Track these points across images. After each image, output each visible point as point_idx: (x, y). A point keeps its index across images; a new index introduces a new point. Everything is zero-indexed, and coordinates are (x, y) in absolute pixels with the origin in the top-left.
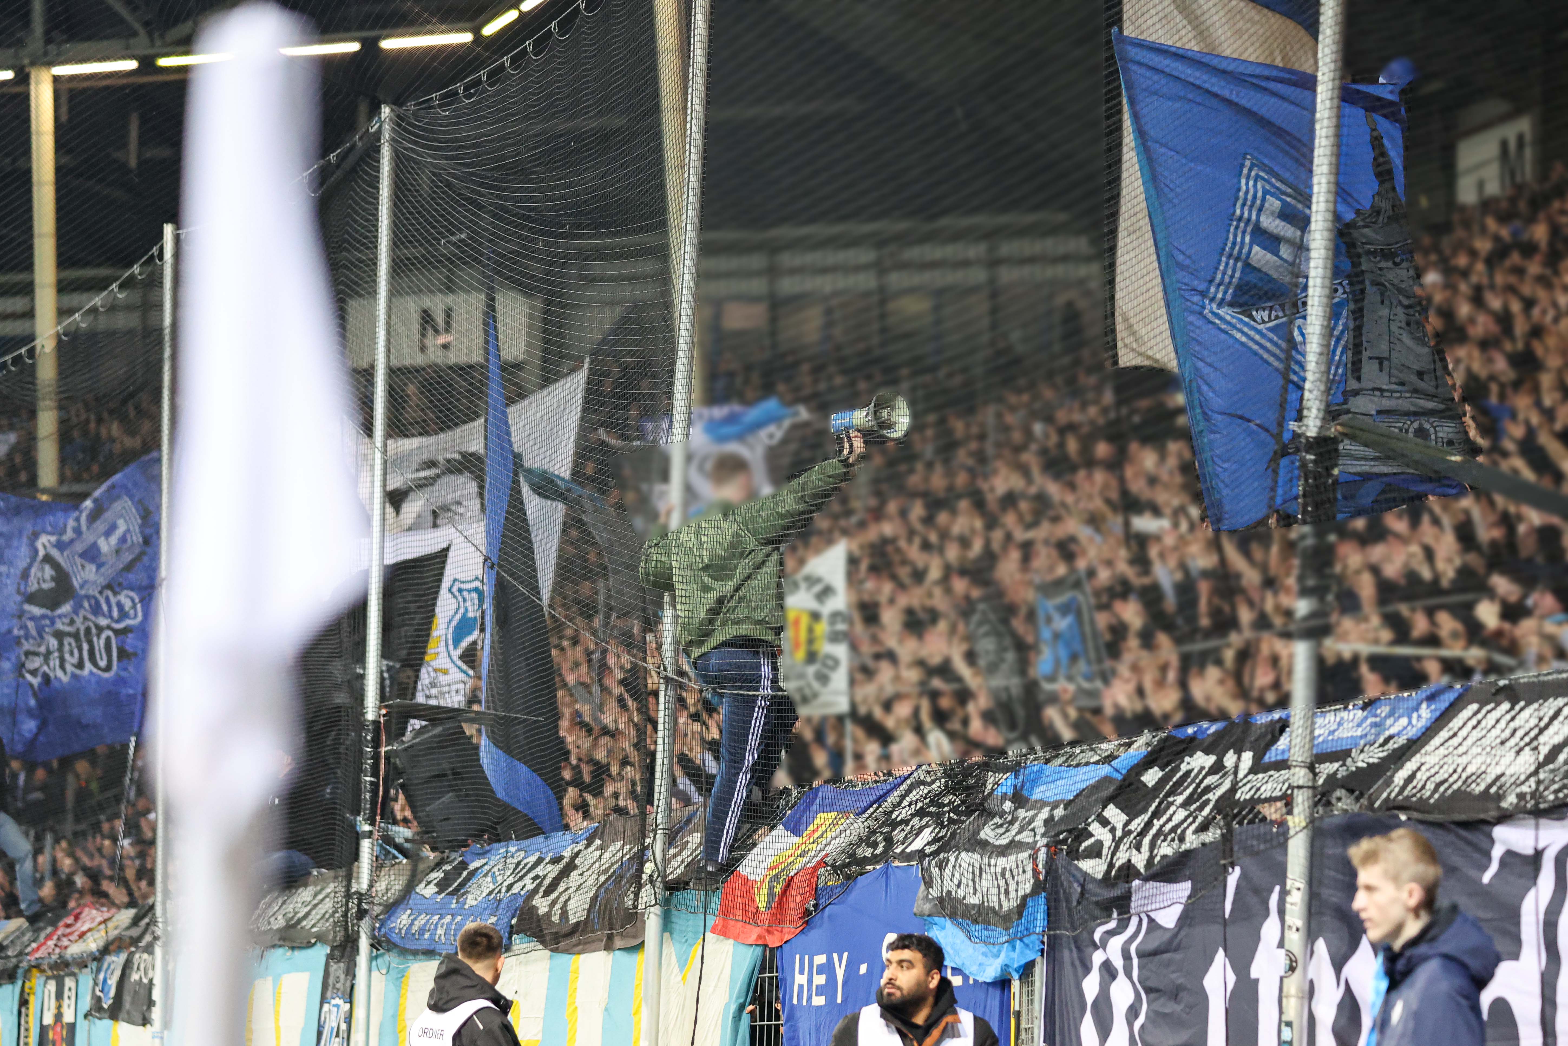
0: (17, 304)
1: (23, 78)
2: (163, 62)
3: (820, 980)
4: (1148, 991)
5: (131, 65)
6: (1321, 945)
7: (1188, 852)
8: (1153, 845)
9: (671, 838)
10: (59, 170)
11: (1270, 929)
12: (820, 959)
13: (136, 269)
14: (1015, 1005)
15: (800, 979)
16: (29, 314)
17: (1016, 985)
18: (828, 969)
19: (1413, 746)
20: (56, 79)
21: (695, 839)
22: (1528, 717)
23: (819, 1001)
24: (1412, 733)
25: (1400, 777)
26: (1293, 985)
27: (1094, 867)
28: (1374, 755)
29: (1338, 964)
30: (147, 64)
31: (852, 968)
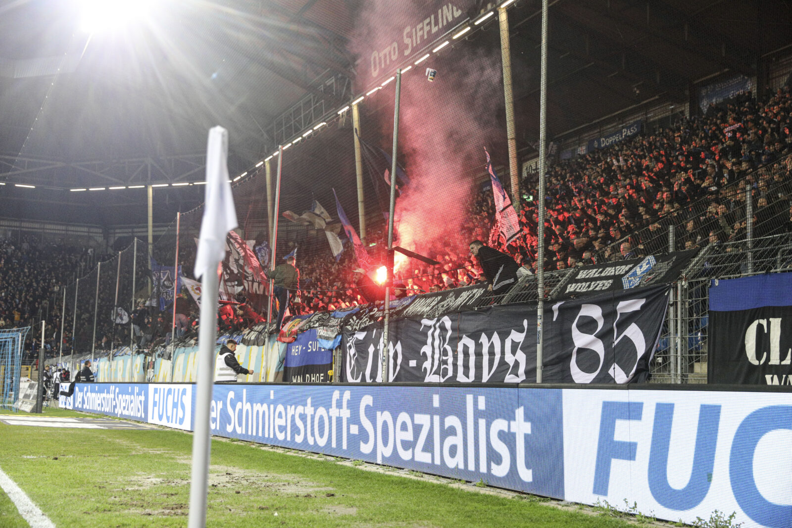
0: (144, 230)
1: (146, 187)
2: (173, 185)
3: (297, 350)
4: (357, 351)
5: (167, 185)
6: (391, 343)
7: (367, 326)
8: (360, 325)
9: (270, 326)
10: (153, 205)
11: (381, 340)
12: (297, 347)
13: (172, 223)
14: (334, 354)
15: (293, 350)
16: (147, 231)
17: (334, 351)
18: (298, 348)
19: (408, 306)
20: (153, 188)
21: (275, 325)
22: (429, 301)
23: (296, 354)
24: (407, 304)
25: (405, 312)
26: (385, 350)
27: (349, 327)
28: (401, 308)
29: (394, 346)
30: (170, 185)
31: (302, 348)
